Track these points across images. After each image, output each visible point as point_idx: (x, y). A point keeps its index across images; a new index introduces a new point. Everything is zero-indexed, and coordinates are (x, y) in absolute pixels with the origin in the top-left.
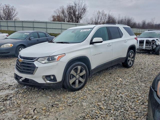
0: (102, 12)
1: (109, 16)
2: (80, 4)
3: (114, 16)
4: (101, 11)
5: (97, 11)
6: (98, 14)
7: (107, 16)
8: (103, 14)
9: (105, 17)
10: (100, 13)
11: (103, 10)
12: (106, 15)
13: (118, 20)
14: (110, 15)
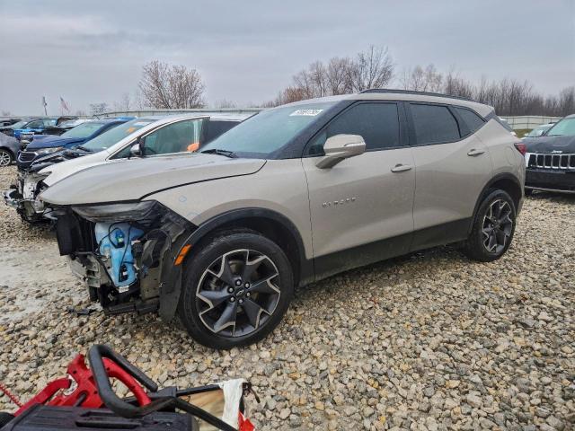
0: (427, 69)
1: (450, 82)
2: (374, 59)
3: (466, 81)
4: (424, 68)
5: (413, 68)
6: (414, 76)
7: (444, 81)
8: (430, 76)
9: (436, 86)
10: (419, 72)
11: (432, 66)
12: (439, 79)
13: (478, 92)
14: (453, 77)
